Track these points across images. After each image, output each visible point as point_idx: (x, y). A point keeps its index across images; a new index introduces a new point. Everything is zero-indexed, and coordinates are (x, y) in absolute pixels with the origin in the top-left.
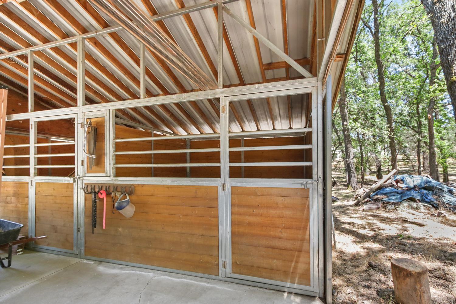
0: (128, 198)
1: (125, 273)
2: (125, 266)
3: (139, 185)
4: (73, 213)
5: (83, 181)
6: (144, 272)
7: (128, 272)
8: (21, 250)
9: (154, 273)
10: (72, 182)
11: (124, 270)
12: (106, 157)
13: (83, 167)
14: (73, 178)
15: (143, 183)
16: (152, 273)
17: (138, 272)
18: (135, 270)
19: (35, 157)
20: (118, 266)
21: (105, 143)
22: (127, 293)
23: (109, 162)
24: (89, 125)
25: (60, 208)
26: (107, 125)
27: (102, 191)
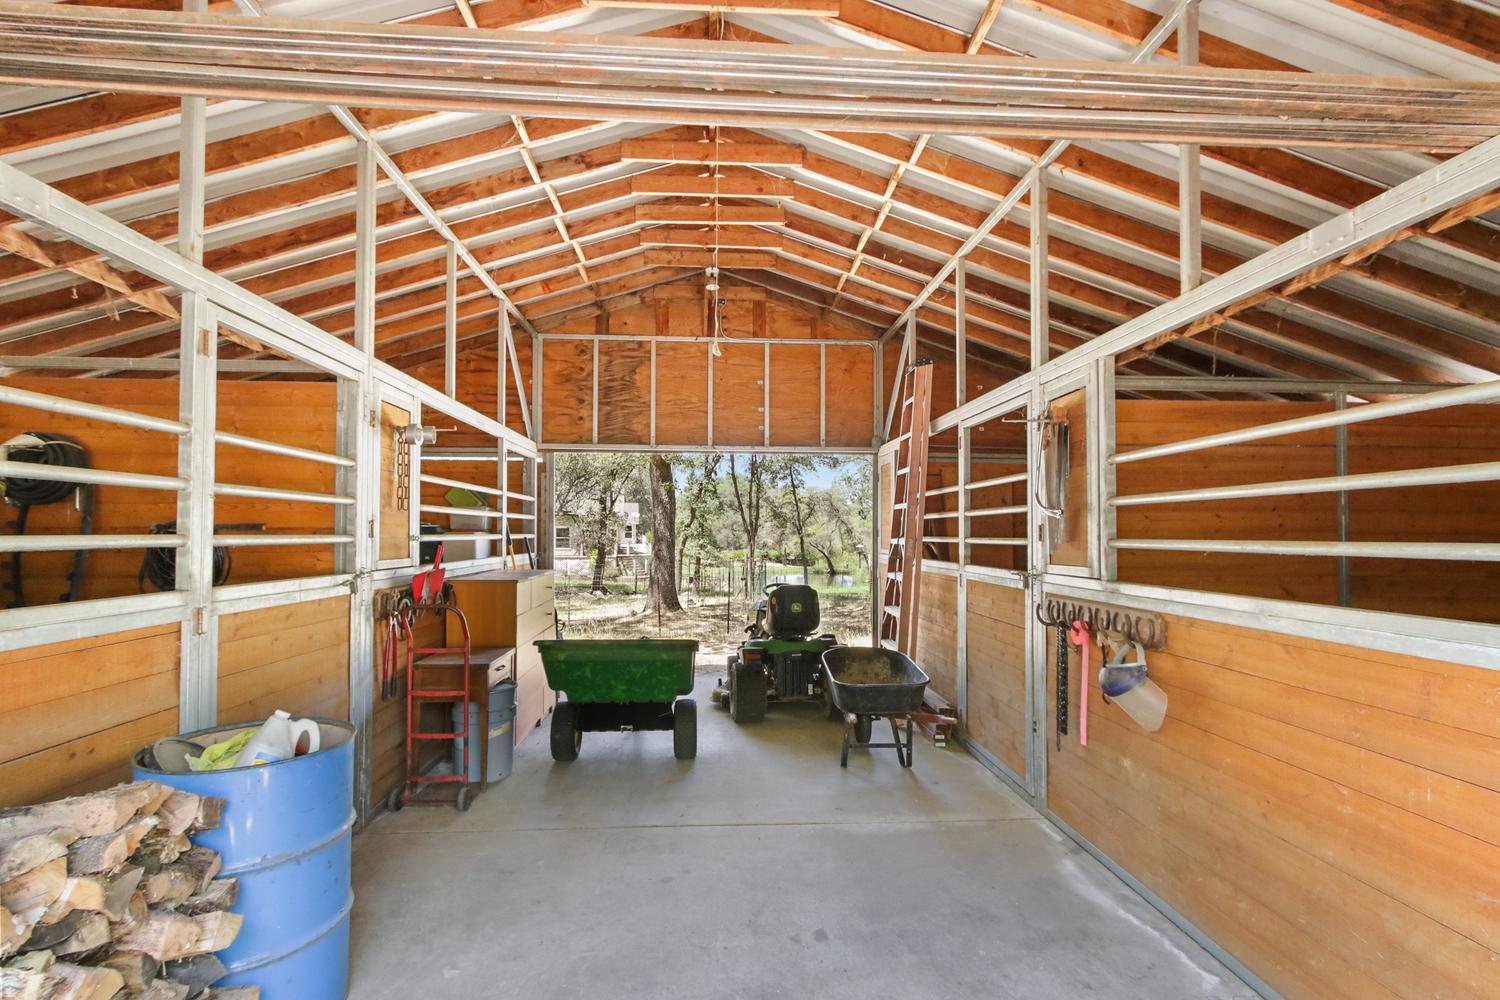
0: (1141, 661)
1: (1127, 921)
2: (1139, 899)
3: (1179, 618)
4: (1024, 673)
5: (1044, 585)
6: (1191, 958)
7: (1136, 922)
8: (943, 737)
9: (1223, 982)
10: (1021, 585)
11: (1128, 911)
12: (1089, 517)
13: (1042, 545)
14: (1024, 575)
15: (1189, 614)
16: (1214, 980)
17: (1167, 945)
18: (1162, 932)
19: (966, 517)
20: (1120, 884)
21: (1088, 471)
22: (1089, 987)
23: (1097, 530)
24: (1047, 421)
25: (1003, 654)
26: (1091, 411)
27: (1077, 624)
